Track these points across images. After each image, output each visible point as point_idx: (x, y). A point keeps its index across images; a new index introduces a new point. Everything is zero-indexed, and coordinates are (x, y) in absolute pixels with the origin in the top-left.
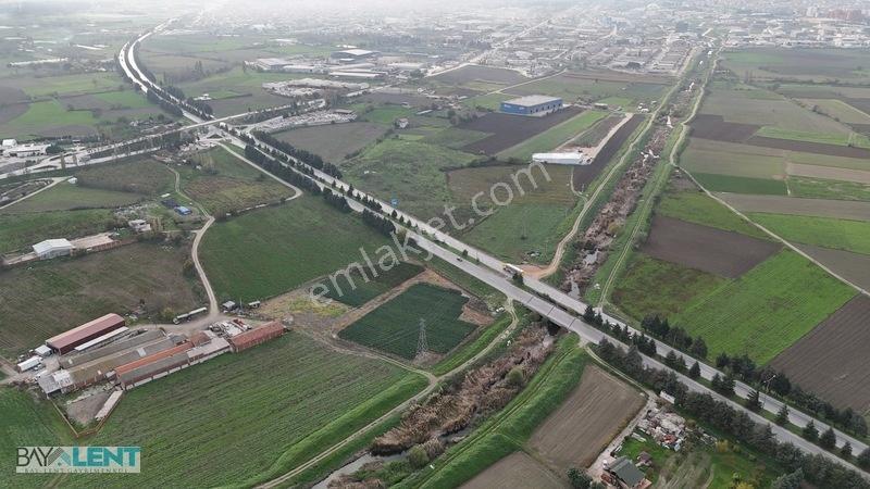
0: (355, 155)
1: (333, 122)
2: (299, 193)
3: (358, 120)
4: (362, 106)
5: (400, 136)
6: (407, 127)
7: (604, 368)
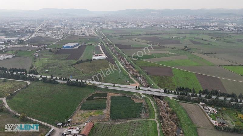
7: (182, 102)
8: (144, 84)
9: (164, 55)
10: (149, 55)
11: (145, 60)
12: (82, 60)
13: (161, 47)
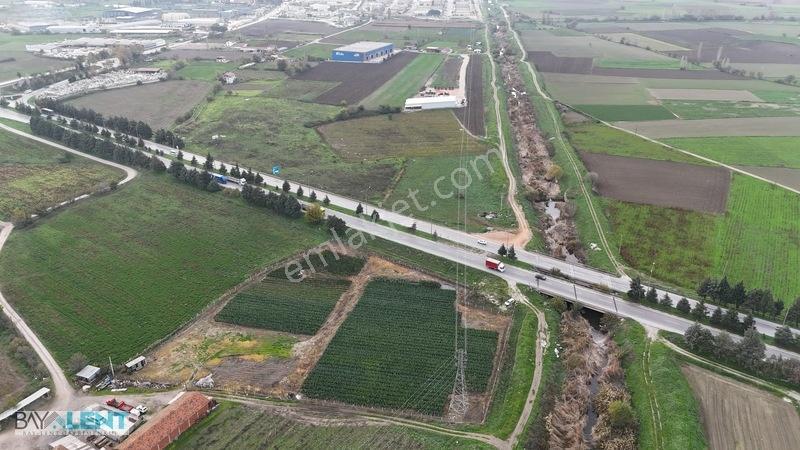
0: (188, 117)
1: (139, 83)
2: (132, 174)
3: (169, 78)
4: (166, 64)
5: (234, 93)
6: (236, 82)
7: (708, 368)
8: (556, 236)
9: (725, 109)
10: (652, 106)
11: (621, 126)
12: (361, 109)
13: (722, 73)
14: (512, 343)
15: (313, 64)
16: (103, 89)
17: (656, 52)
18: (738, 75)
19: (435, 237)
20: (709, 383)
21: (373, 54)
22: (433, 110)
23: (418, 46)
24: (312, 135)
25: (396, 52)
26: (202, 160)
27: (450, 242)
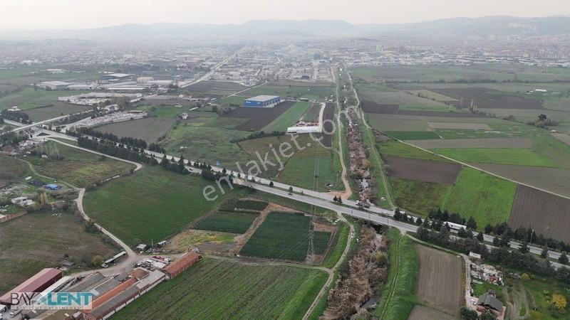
0: (164, 137)
1: (132, 119)
2: (139, 166)
3: (148, 116)
4: (145, 107)
5: (188, 124)
6: (188, 118)
7: (426, 245)
8: (365, 194)
9: (469, 134)
10: (428, 132)
11: (411, 143)
12: (262, 132)
13: (474, 114)
14: (337, 237)
15: (233, 108)
16: (112, 122)
17: (438, 101)
18: (483, 115)
19: (302, 194)
20: (425, 251)
21: (269, 102)
22: (303, 134)
23: (295, 98)
24: (235, 146)
25: (282, 101)
26: (177, 159)
27: (310, 196)
